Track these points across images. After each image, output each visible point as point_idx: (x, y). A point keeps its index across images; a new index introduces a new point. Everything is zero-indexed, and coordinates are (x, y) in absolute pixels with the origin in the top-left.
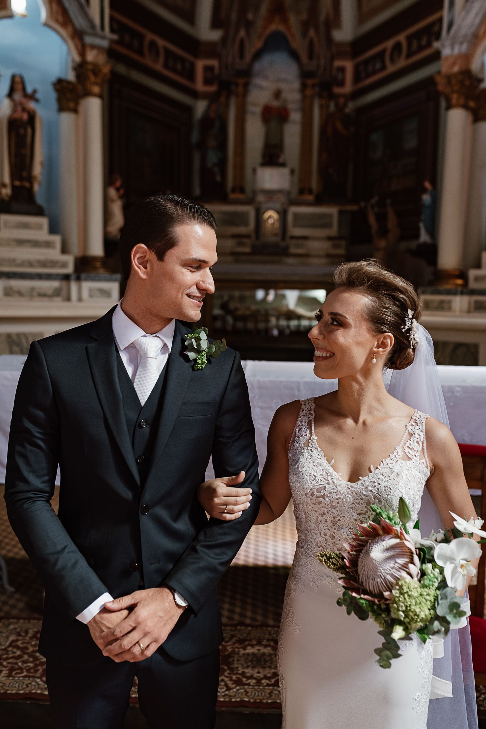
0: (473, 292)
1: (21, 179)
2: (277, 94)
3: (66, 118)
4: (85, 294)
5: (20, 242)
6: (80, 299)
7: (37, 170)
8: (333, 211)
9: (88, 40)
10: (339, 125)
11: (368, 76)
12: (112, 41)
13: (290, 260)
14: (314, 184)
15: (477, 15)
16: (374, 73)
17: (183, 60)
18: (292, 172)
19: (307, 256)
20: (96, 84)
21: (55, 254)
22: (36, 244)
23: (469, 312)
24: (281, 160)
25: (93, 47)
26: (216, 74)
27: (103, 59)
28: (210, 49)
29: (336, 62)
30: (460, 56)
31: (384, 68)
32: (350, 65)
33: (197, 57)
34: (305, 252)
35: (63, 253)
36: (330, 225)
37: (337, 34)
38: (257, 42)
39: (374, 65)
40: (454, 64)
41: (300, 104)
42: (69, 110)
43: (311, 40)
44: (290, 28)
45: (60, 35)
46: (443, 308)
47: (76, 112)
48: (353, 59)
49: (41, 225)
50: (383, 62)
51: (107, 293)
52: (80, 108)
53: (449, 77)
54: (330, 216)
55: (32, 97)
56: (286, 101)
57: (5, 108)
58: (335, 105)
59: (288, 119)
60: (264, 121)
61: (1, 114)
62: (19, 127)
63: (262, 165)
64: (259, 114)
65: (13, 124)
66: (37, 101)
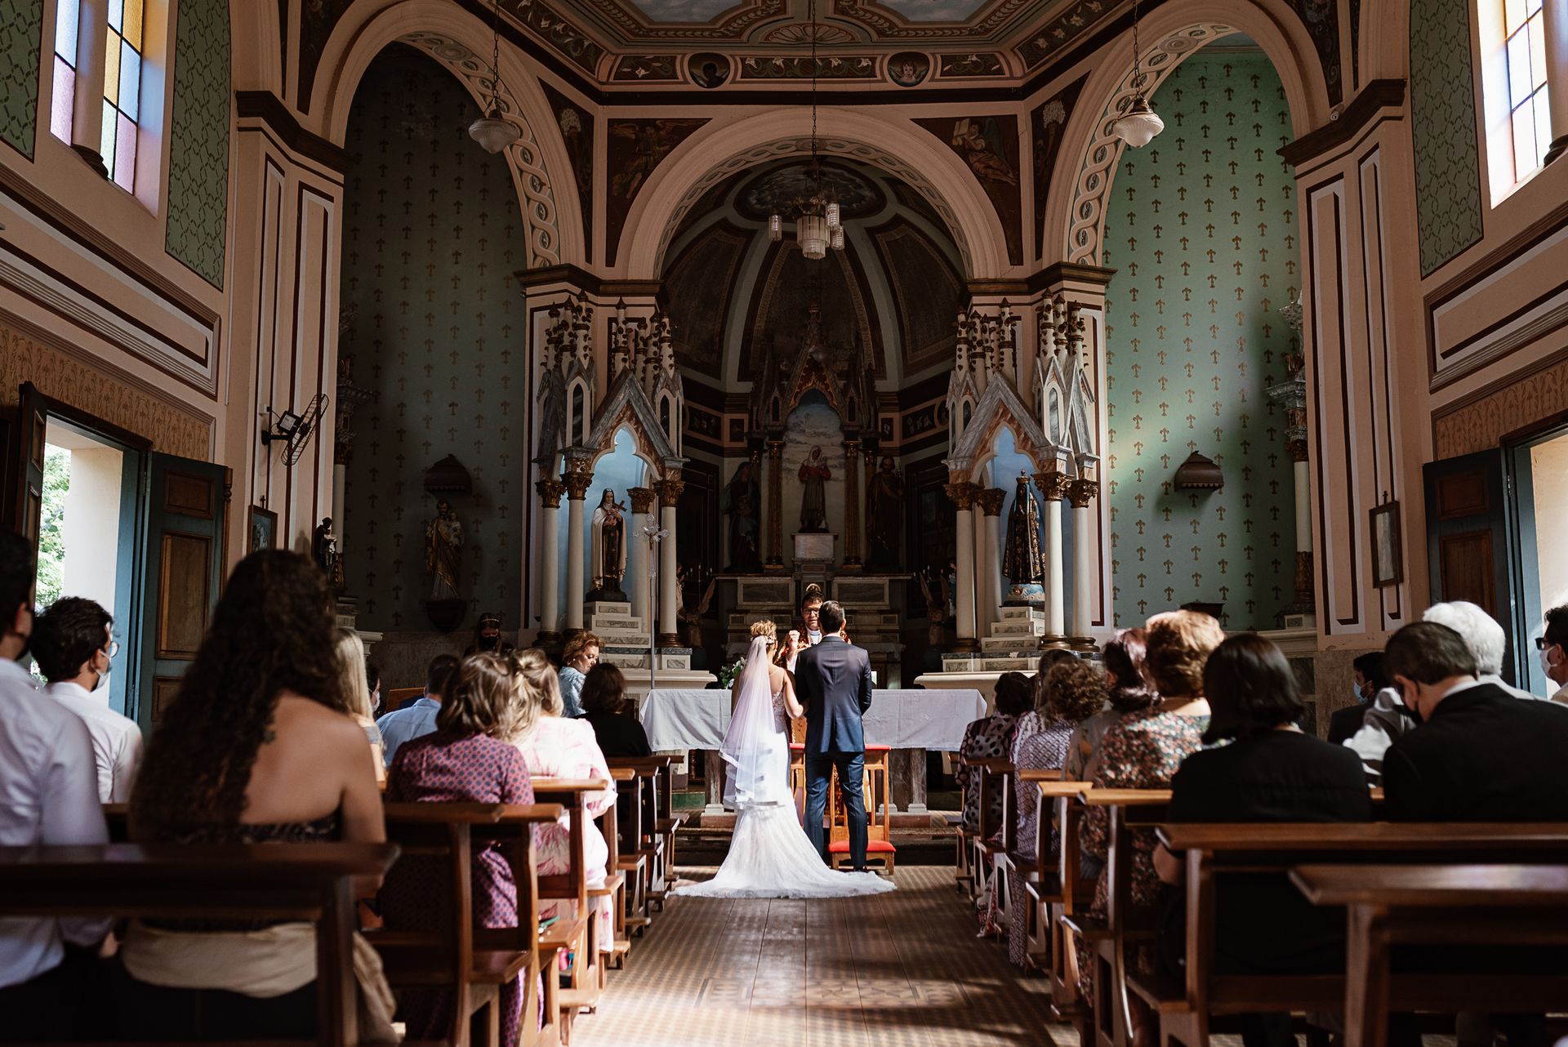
0: (983, 656)
1: (611, 573)
2: (816, 453)
3: (640, 517)
4: (664, 665)
5: (612, 624)
6: (660, 668)
7: (623, 565)
8: (884, 580)
9: (667, 464)
10: (885, 487)
11: (917, 433)
12: (685, 464)
14: (862, 551)
15: (971, 442)
18: (836, 538)
20: (672, 496)
21: (637, 633)
22: (623, 625)
24: (823, 525)
25: (671, 469)
26: (746, 429)
27: (677, 477)
28: (739, 402)
29: (881, 415)
30: (962, 471)
31: (933, 426)
32: (896, 417)
33: (723, 412)
34: (854, 628)
35: (644, 632)
36: (881, 598)
37: (881, 386)
38: (792, 402)
39: (922, 421)
40: (958, 477)
41: (843, 461)
42: (642, 512)
43: (852, 398)
44: (827, 386)
45: (645, 460)
46: (960, 668)
47: (647, 512)
48: (900, 411)
49: (626, 609)
50: (932, 419)
51: (681, 664)
52: (650, 509)
53: (955, 487)
54: (881, 587)
55: (620, 507)
56: (826, 459)
57: (599, 517)
58: (881, 466)
59: (829, 478)
60: (802, 481)
61: (596, 522)
62: (610, 532)
63: (802, 531)
64: (796, 473)
65: (606, 529)
66: (625, 510)
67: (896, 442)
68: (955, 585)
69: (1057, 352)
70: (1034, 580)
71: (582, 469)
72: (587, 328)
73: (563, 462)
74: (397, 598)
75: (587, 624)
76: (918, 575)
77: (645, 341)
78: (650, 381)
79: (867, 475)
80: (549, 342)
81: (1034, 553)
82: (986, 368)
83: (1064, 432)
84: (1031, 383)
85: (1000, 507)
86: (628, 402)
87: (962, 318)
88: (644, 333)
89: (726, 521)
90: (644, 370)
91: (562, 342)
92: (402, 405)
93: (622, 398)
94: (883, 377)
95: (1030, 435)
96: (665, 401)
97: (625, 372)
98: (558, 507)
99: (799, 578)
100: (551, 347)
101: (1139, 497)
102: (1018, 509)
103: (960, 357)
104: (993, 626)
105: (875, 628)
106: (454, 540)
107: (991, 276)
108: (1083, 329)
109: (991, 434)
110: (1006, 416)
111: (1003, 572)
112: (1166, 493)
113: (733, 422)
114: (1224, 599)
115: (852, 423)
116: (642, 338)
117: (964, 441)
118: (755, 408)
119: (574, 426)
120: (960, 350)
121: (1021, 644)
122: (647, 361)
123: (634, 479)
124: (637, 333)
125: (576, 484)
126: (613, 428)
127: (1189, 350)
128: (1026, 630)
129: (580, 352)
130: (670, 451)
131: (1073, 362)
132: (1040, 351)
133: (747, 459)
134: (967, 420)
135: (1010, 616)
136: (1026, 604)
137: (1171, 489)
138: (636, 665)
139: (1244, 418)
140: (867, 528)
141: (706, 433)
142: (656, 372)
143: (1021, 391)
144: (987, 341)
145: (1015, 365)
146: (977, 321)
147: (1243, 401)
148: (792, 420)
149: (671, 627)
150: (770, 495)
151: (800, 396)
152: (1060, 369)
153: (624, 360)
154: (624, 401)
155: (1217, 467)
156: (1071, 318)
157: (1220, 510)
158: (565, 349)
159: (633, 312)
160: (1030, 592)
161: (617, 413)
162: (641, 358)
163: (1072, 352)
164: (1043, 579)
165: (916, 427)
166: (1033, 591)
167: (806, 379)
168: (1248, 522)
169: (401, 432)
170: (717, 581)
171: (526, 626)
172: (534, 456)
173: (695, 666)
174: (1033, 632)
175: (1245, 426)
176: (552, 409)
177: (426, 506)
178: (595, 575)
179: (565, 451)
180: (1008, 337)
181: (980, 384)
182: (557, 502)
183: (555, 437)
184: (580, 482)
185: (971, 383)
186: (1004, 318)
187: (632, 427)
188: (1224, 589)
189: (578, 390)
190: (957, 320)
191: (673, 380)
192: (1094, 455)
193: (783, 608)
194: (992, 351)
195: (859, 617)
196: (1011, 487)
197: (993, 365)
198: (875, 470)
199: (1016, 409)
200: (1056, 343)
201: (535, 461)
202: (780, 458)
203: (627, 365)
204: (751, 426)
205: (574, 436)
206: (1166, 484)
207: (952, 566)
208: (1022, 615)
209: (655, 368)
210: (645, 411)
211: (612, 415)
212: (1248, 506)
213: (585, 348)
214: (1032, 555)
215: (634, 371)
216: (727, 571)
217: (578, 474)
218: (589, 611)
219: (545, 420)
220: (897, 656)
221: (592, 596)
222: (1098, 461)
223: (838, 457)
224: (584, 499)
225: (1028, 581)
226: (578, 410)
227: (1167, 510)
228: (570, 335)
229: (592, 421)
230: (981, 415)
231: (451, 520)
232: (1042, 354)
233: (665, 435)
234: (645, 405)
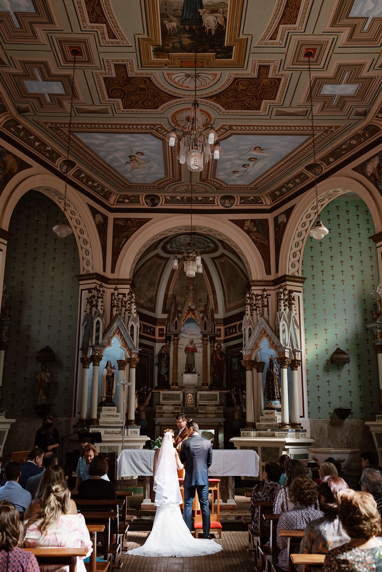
0: (257, 430)
1: (109, 395)
3: (122, 372)
4: (129, 433)
5: (109, 416)
6: (127, 435)
7: (114, 391)
8: (217, 393)
9: (133, 351)
10: (218, 356)
11: (230, 334)
12: (139, 351)
13: (199, 416)
14: (209, 381)
15: (252, 344)
16: (232, 334)
17: (150, 328)
18: (199, 375)
19: (207, 413)
20: (134, 364)
21: (118, 419)
22: (113, 416)
23: (256, 437)
24: (194, 371)
25: (134, 353)
26: (165, 333)
27: (137, 356)
28: (162, 322)
29: (217, 327)
30: (248, 355)
31: (236, 332)
32: (222, 328)
33: (156, 325)
34: (205, 412)
35: (121, 419)
36: (216, 400)
37: (216, 316)
38: (183, 322)
39: (232, 330)
40: (247, 358)
41: (202, 345)
42: (122, 370)
43: (205, 321)
44: (196, 317)
45: (124, 350)
46: (248, 435)
47: (124, 370)
48: (224, 326)
49: (115, 409)
50: (236, 330)
51: (136, 432)
52: (125, 368)
53: (245, 361)
54: (216, 395)
55: (113, 368)
56: (195, 344)
57: (105, 372)
58: (216, 348)
59: (196, 352)
60: (186, 353)
61: (104, 374)
62: (109, 378)
63: (185, 373)
64: (184, 349)
65: (107, 377)
66: (115, 369)
67: (222, 338)
68: (245, 400)
69: (285, 310)
70: (277, 399)
71: (98, 354)
72: (102, 298)
73: (91, 351)
74: (23, 403)
75: (99, 416)
76: (231, 391)
77: (125, 303)
78: (127, 318)
79: (211, 350)
80: (88, 303)
81: (277, 388)
82: (257, 315)
83: (288, 341)
84: (275, 322)
85: (263, 369)
86: (118, 327)
87: (248, 295)
88: (125, 299)
89: (156, 368)
90: (125, 314)
91: (93, 303)
92: (29, 326)
93: (115, 326)
94: (218, 313)
95: (275, 342)
96: (132, 327)
97: (117, 315)
98: (89, 368)
99: (184, 392)
100: (88, 305)
101: (317, 366)
102: (270, 371)
103: (247, 310)
104: (261, 417)
105: (213, 412)
106: (47, 380)
107: (259, 279)
108: (294, 300)
109: (259, 341)
110: (265, 334)
111: (264, 396)
112: (328, 364)
113: (160, 329)
114: (351, 406)
115: (205, 331)
116: (124, 301)
117: (249, 343)
118: (168, 325)
119: (96, 337)
120: (247, 308)
121: (272, 426)
122: (126, 310)
123: (119, 356)
124: (122, 299)
125: (96, 360)
126: (111, 337)
127: (335, 308)
128: (274, 420)
129: (99, 308)
130: (134, 346)
131: (291, 313)
132: (278, 309)
133: (165, 344)
134: (250, 335)
135: (267, 414)
136: (274, 409)
137: (329, 362)
138: (118, 433)
139: (357, 334)
140: (211, 372)
141: (149, 334)
142: (129, 315)
143: (271, 324)
144: (257, 304)
145: (268, 314)
146: (254, 296)
147: (356, 328)
148: (182, 329)
149: (133, 417)
150: (174, 358)
151: (185, 320)
152: (286, 316)
153: (117, 310)
154: (116, 327)
155: (347, 354)
156: (290, 296)
157: (349, 371)
158: (93, 306)
159: (121, 291)
160: (275, 404)
161: (113, 331)
162: (124, 309)
163: (290, 309)
164: (280, 399)
165: (230, 332)
166: (277, 404)
167: (188, 314)
168: (359, 376)
169: (29, 337)
170: (152, 393)
171: (74, 416)
172: (80, 347)
173: (141, 434)
174: (276, 421)
175: (357, 338)
176: (87, 330)
177: (37, 366)
178: (102, 396)
179: (92, 346)
180: (266, 303)
181: (255, 321)
182: (89, 366)
183: (88, 340)
184: (98, 359)
185: (251, 320)
186: (264, 296)
187: (119, 336)
188: (351, 403)
189: (98, 322)
190: (246, 296)
191: (135, 318)
192: (299, 349)
193: (178, 403)
194: (259, 308)
195: (207, 407)
196: (267, 361)
197: (260, 313)
198: (214, 349)
199: (269, 332)
200: (284, 306)
201: (81, 349)
202: (177, 344)
203: (118, 312)
204: (166, 332)
205: (96, 340)
206: (327, 360)
207: (244, 392)
208: (272, 413)
209: (129, 313)
210: (124, 330)
211: (111, 332)
212: (359, 369)
213: (101, 306)
214: (276, 389)
215: (120, 314)
216: (157, 388)
217: (97, 356)
218: (99, 411)
219: (85, 333)
220: (222, 424)
221: (101, 404)
222: (301, 352)
223: (200, 343)
224: (99, 365)
225: (274, 399)
226: (98, 330)
227: (328, 371)
228: (96, 300)
229: (103, 335)
230: (255, 333)
231: (46, 372)
232: (279, 310)
233: (132, 340)
234: (124, 328)
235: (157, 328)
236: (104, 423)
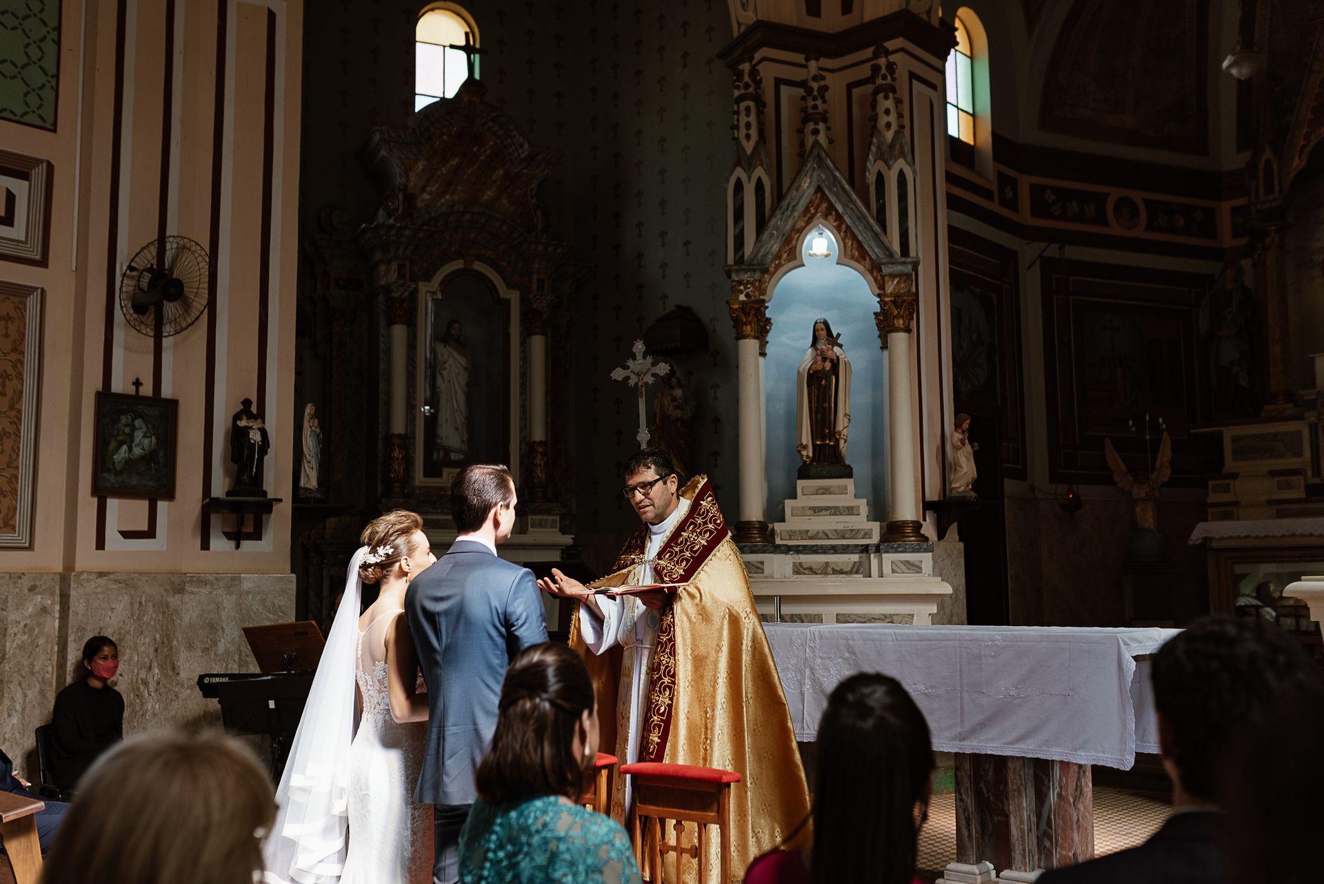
1: (824, 437)
4: (887, 569)
5: (817, 510)
6: (881, 575)
7: (843, 424)
9: (887, 270)
21: (859, 521)
22: (835, 511)
25: (893, 276)
27: (904, 286)
45: (855, 270)
49: (846, 488)
51: (915, 567)
55: (835, 343)
57: (807, 360)
61: (801, 368)
62: (821, 378)
65: (814, 376)
66: (841, 346)
71: (747, 295)
75: (775, 512)
86: (819, 189)
93: (804, 188)
96: (881, 179)
97: (813, 147)
99: (1313, 422)
113: (1235, 211)
119: (735, 238)
126: (800, 232)
129: (742, 133)
130: (888, 248)
138: (848, 569)
149: (907, 509)
153: (814, 131)
154: (811, 190)
161: (801, 207)
178: (800, 442)
184: (747, 314)
187: (829, 226)
189: (739, 186)
193: (1291, 467)
203: (820, 137)
210: (844, 198)
211: (792, 212)
213: (748, 125)
218: (779, 494)
221: (799, 473)
229: (758, 228)
231: (672, 387)
233: (877, 228)
234: (843, 188)
235: (1225, 208)
236: (791, 534)
